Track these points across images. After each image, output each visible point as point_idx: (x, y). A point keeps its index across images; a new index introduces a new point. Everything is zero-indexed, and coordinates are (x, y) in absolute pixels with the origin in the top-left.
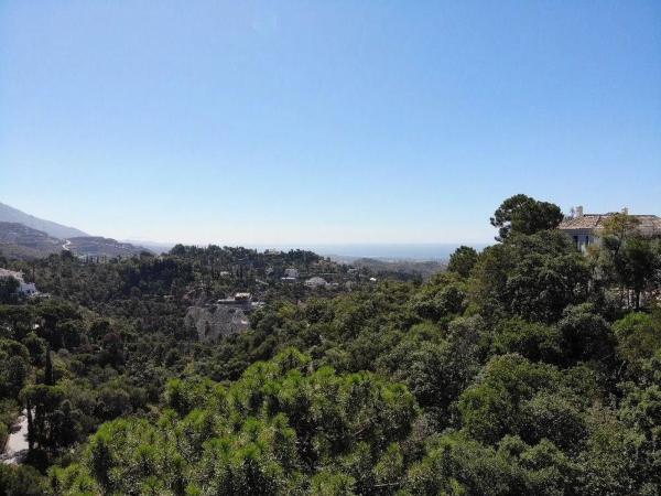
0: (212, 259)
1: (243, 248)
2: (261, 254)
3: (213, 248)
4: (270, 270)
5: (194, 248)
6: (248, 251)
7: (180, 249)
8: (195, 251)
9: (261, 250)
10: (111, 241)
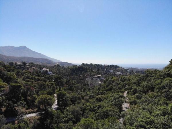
0: (91, 67)
1: (98, 64)
2: (103, 66)
3: (91, 64)
4: (105, 70)
5: (87, 64)
6: (100, 65)
7: (83, 64)
8: (87, 65)
9: (103, 65)
10: (67, 63)
